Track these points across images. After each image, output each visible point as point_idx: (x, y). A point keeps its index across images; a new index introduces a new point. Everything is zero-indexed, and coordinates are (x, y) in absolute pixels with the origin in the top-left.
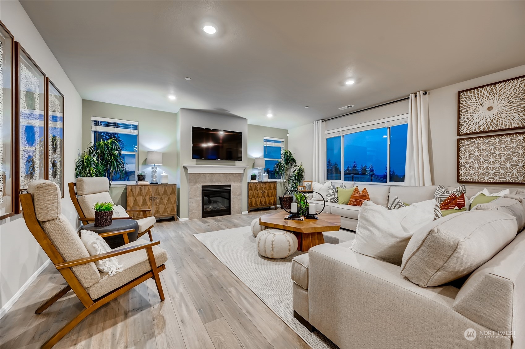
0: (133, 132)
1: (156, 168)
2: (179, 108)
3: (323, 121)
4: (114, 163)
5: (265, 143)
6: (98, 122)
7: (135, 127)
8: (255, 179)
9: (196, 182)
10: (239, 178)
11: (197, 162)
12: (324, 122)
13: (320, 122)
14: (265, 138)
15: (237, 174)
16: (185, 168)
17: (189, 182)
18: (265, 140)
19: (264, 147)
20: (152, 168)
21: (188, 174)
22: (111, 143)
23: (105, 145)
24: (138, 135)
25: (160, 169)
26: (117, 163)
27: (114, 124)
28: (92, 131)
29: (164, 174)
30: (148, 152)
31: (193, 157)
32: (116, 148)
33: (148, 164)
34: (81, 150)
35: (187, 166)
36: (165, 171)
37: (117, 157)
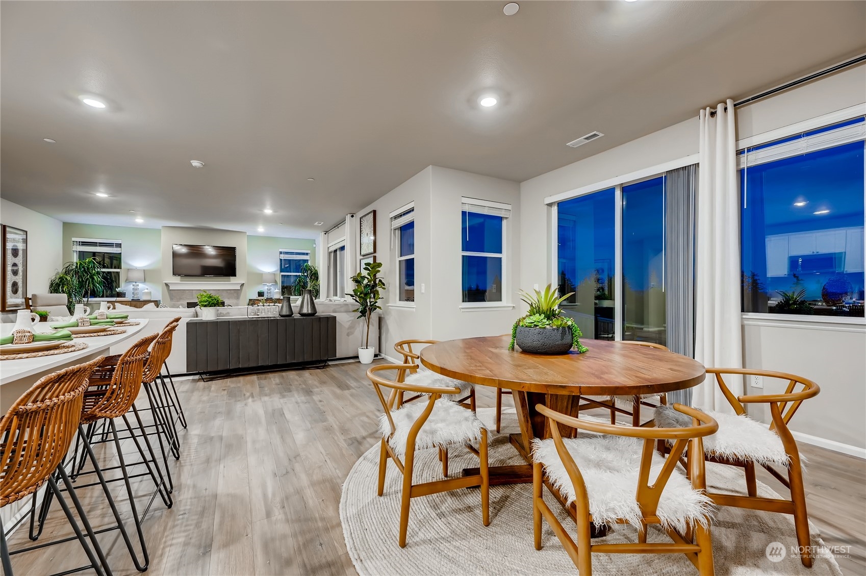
1: (138, 285)
2: (162, 227)
3: (325, 234)
4: (89, 281)
5: (282, 255)
6: (79, 242)
7: (119, 245)
8: (263, 296)
9: (180, 299)
10: (235, 295)
11: (181, 278)
12: (327, 234)
13: (323, 233)
14: (281, 250)
15: (232, 291)
16: (167, 285)
17: (171, 299)
18: (281, 253)
19: (281, 260)
20: (133, 285)
21: (170, 291)
22: (89, 262)
23: (81, 264)
24: (121, 253)
25: (141, 286)
26: (92, 281)
27: (97, 243)
28: (73, 251)
29: (146, 291)
30: (128, 269)
31: (174, 274)
32: (94, 266)
33: (128, 281)
34: (60, 270)
35: (169, 283)
36: (147, 287)
37: (94, 275)
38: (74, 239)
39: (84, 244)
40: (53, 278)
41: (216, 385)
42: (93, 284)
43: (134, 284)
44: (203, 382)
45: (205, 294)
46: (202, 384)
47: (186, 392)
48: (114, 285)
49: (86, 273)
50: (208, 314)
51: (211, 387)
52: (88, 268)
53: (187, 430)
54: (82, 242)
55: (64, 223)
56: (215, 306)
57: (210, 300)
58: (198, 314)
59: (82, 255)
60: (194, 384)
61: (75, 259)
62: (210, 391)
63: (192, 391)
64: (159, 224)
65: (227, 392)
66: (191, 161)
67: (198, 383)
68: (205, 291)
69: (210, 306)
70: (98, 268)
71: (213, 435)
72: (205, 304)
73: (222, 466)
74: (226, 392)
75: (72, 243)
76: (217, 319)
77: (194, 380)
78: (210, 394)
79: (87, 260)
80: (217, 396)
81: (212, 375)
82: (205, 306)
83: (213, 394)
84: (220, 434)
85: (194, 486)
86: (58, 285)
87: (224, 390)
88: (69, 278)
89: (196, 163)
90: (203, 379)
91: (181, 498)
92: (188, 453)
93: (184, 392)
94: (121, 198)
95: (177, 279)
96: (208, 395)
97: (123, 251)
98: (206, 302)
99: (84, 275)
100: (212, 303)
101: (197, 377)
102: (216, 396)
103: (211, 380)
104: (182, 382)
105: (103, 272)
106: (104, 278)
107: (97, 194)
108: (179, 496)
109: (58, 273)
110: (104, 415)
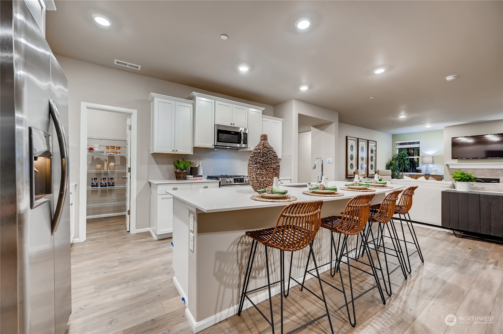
0: (416, 146)
1: (429, 166)
2: (443, 127)
7: (418, 143)
11: (458, 161)
16: (447, 165)
17: (451, 175)
21: (449, 169)
22: (403, 154)
23: (399, 155)
24: (419, 147)
25: (431, 166)
26: (404, 163)
27: (407, 143)
28: (396, 148)
29: (434, 169)
30: (423, 156)
31: (453, 158)
32: (405, 155)
33: (423, 163)
34: (391, 159)
35: (449, 164)
36: (435, 167)
37: (405, 160)
38: (396, 142)
39: (401, 144)
40: (387, 162)
41: (464, 242)
42: (405, 165)
43: (427, 165)
44: (455, 237)
45: (459, 172)
46: (454, 237)
47: (438, 239)
48: (416, 165)
49: (401, 159)
50: (462, 187)
51: (460, 242)
52: (402, 157)
53: (423, 264)
54: (400, 143)
55: (392, 135)
56: (468, 181)
57: (463, 176)
58: (455, 186)
59: (400, 150)
60: (448, 235)
61: (397, 152)
62: (457, 245)
63: (443, 240)
64: (441, 126)
65: (471, 252)
66: (446, 78)
67: (451, 236)
68: (459, 169)
69: (463, 181)
70: (407, 156)
71: (439, 276)
72: (458, 179)
73: (432, 302)
74: (470, 250)
75: (396, 144)
76: (470, 191)
77: (449, 233)
78: (456, 247)
79: (402, 153)
80: (461, 251)
81: (466, 234)
82: (459, 181)
83: (458, 248)
84: (445, 279)
85: (405, 302)
86: (389, 166)
87: (470, 248)
88: (394, 162)
89: (449, 78)
90: (455, 234)
91: (394, 303)
92: (415, 279)
93: (436, 239)
94: (413, 116)
95: (456, 161)
96: (454, 247)
97: (421, 146)
98: (459, 178)
99: (400, 161)
100: (464, 179)
101: (452, 232)
102: (459, 250)
103: (463, 237)
104: (439, 232)
105: (410, 159)
106: (410, 161)
107: (400, 117)
108: (394, 301)
109: (390, 160)
110: (341, 231)
